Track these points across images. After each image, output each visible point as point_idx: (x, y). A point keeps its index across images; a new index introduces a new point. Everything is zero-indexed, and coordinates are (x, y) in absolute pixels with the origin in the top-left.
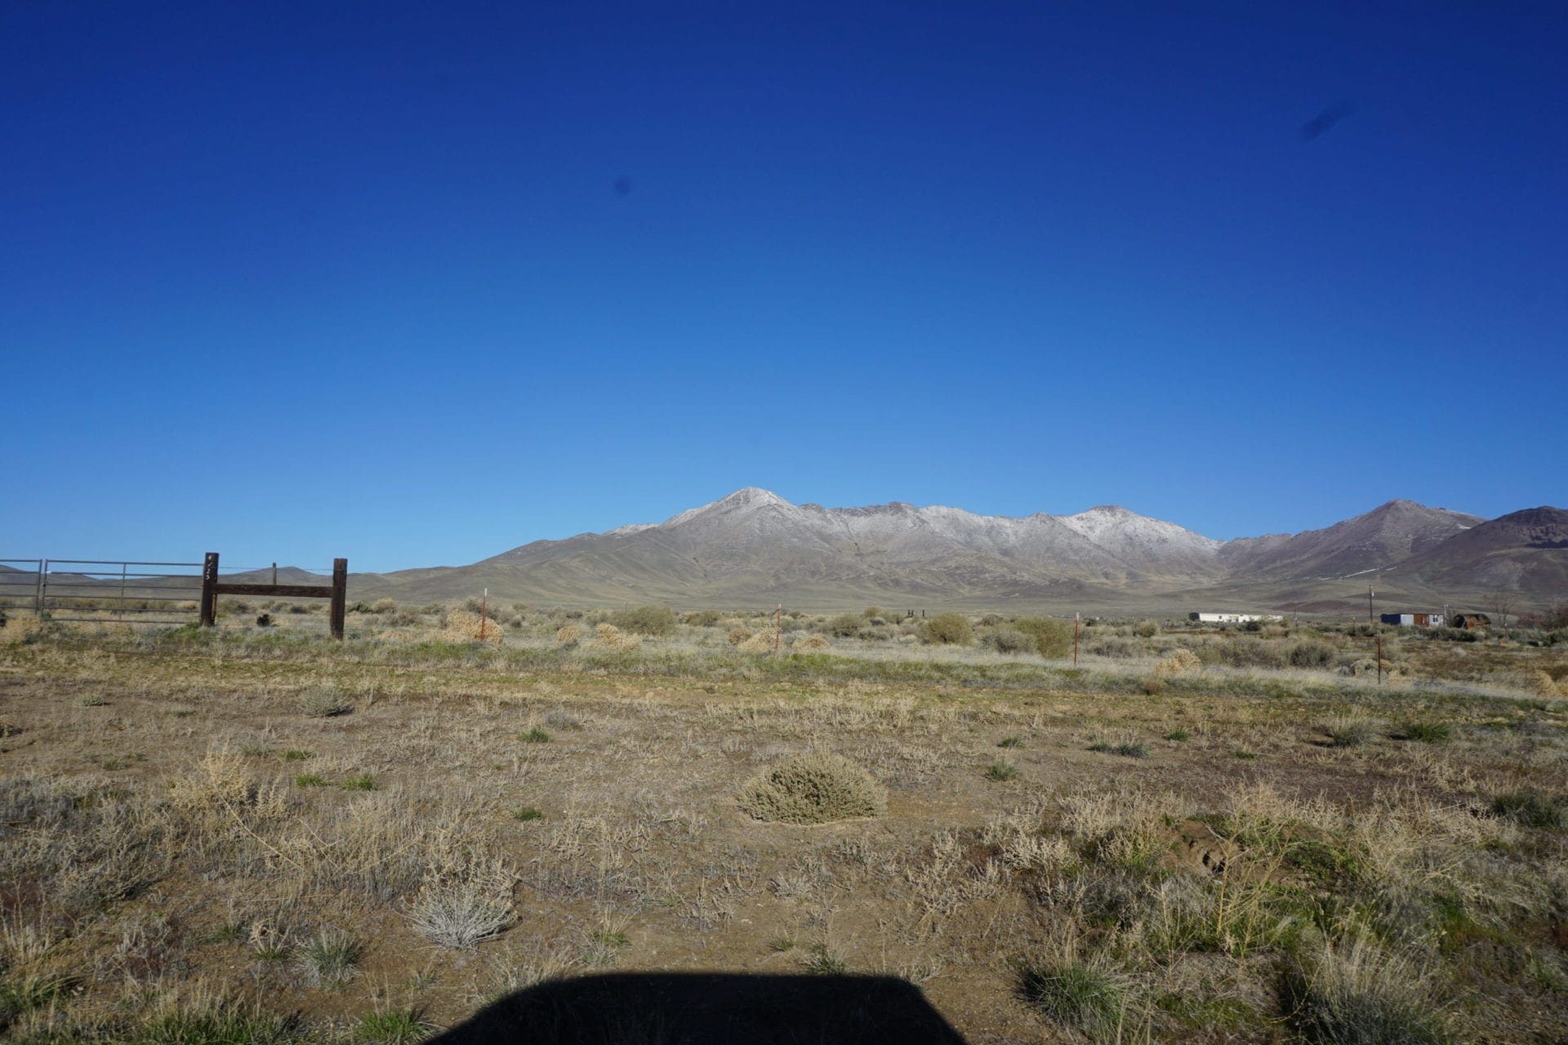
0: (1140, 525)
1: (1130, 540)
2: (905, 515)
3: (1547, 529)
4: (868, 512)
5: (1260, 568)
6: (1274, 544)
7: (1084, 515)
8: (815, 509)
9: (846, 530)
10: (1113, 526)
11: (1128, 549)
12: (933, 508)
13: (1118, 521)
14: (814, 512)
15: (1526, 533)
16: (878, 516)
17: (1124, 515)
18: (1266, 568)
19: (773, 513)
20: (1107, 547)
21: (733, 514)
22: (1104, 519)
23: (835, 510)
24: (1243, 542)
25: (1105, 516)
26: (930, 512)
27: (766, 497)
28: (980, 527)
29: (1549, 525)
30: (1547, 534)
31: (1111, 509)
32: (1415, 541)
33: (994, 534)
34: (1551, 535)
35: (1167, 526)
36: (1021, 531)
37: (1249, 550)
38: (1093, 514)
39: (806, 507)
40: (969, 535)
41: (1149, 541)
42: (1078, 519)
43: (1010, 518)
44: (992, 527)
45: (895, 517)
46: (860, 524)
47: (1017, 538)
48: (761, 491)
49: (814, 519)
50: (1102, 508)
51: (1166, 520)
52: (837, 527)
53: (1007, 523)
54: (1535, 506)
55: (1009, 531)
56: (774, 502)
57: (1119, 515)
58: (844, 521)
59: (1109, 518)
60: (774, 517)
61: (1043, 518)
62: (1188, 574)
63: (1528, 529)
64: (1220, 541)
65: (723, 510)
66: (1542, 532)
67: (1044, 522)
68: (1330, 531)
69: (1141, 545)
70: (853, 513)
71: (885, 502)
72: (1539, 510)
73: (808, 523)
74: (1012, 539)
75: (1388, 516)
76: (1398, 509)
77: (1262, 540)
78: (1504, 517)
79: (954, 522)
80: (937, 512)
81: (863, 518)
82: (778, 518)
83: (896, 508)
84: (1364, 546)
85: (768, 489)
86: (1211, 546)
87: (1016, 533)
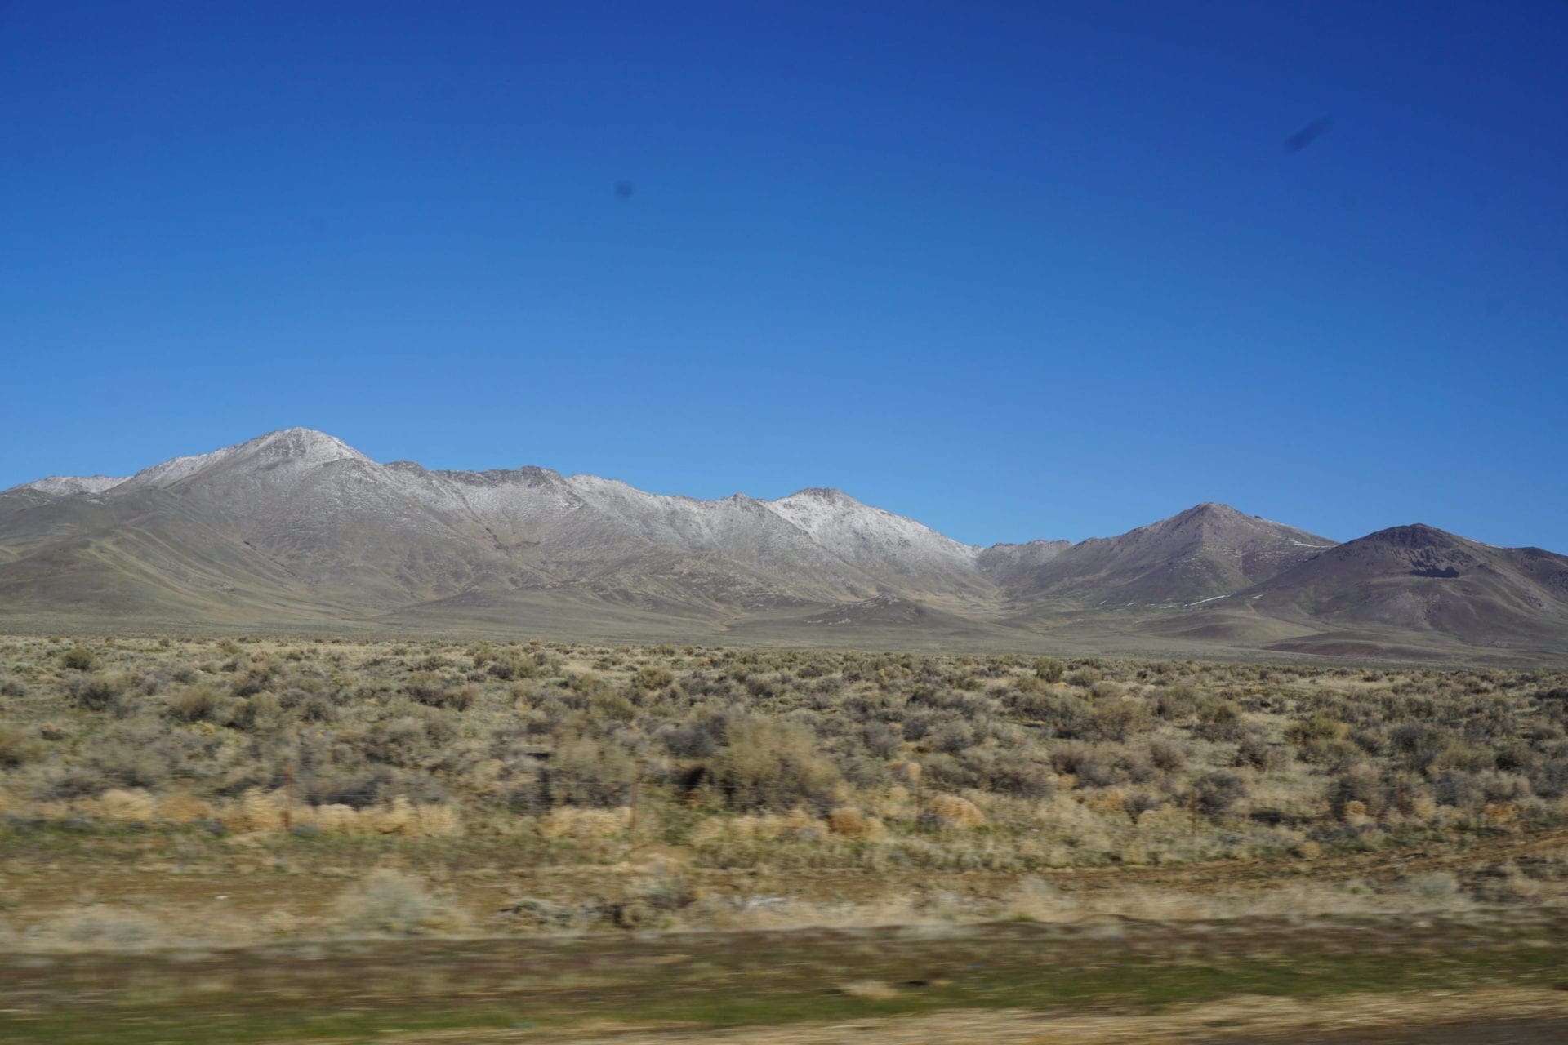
0: (870, 519)
1: (863, 540)
2: (552, 489)
3: (1427, 552)
4: (491, 479)
5: (1043, 587)
6: (1049, 554)
7: (792, 500)
8: (414, 471)
9: (464, 506)
10: (835, 518)
11: (864, 554)
12: (582, 478)
13: (841, 512)
14: (410, 474)
15: (1405, 556)
16: (509, 487)
17: (847, 504)
18: (1053, 588)
19: (357, 475)
20: (834, 548)
21: (282, 469)
22: (819, 508)
23: (440, 473)
24: (1007, 550)
25: (821, 503)
26: (582, 484)
27: (332, 447)
28: (657, 511)
29: (1427, 548)
30: (1428, 558)
31: (827, 493)
32: (1246, 559)
33: (678, 523)
34: (1433, 560)
35: (904, 522)
36: (716, 521)
37: (1017, 560)
38: (804, 499)
39: (396, 466)
40: (645, 522)
41: (889, 543)
42: (785, 506)
43: (697, 501)
44: (674, 512)
45: (534, 490)
46: (483, 498)
47: (711, 529)
48: (321, 436)
49: (414, 487)
50: (815, 492)
51: (902, 514)
52: (450, 503)
53: (694, 508)
54: (1408, 524)
55: (698, 519)
56: (349, 455)
57: (839, 504)
58: (457, 492)
59: (826, 506)
60: (360, 481)
61: (745, 503)
62: (951, 592)
63: (1405, 551)
64: (975, 547)
65: (263, 463)
66: (1422, 556)
67: (747, 508)
68: (1125, 540)
69: (881, 549)
70: (469, 480)
71: (515, 466)
72: (1414, 527)
73: (406, 492)
74: (706, 531)
75: (1206, 525)
76: (1215, 516)
77: (1032, 549)
78: (1374, 534)
79: (618, 501)
80: (590, 485)
81: (485, 488)
82: (367, 483)
83: (535, 475)
84: (1190, 564)
85: (331, 433)
86: (966, 554)
87: (709, 523)
